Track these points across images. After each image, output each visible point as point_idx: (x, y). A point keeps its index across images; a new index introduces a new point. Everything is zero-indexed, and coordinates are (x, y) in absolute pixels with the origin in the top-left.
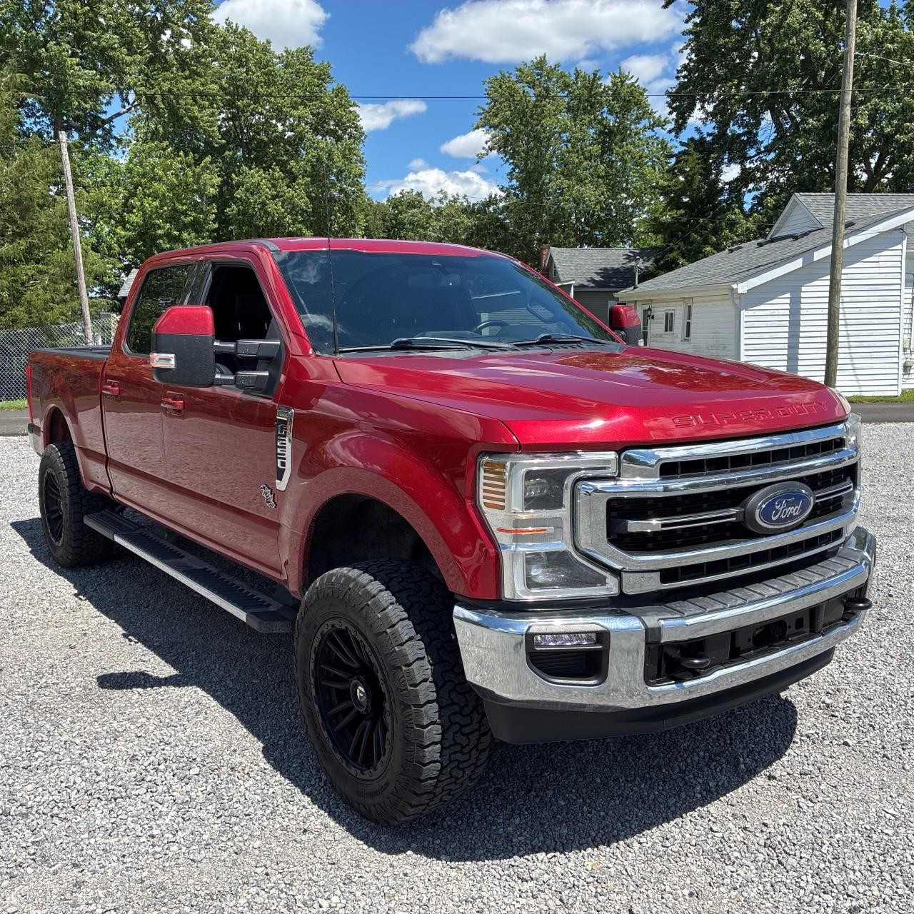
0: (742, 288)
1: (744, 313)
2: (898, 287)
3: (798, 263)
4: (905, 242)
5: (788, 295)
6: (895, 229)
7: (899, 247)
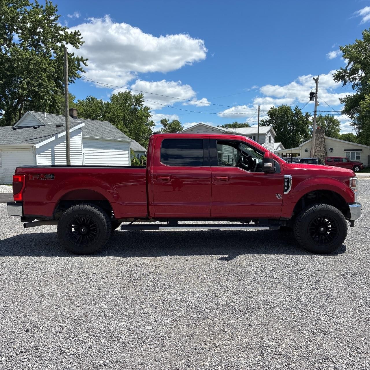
0: (37, 146)
1: (37, 156)
2: (81, 148)
3: (53, 138)
4: (82, 133)
5: (51, 149)
6: (79, 129)
7: (80, 134)
